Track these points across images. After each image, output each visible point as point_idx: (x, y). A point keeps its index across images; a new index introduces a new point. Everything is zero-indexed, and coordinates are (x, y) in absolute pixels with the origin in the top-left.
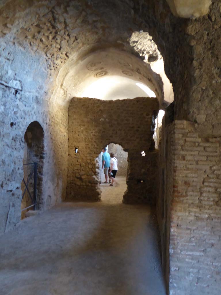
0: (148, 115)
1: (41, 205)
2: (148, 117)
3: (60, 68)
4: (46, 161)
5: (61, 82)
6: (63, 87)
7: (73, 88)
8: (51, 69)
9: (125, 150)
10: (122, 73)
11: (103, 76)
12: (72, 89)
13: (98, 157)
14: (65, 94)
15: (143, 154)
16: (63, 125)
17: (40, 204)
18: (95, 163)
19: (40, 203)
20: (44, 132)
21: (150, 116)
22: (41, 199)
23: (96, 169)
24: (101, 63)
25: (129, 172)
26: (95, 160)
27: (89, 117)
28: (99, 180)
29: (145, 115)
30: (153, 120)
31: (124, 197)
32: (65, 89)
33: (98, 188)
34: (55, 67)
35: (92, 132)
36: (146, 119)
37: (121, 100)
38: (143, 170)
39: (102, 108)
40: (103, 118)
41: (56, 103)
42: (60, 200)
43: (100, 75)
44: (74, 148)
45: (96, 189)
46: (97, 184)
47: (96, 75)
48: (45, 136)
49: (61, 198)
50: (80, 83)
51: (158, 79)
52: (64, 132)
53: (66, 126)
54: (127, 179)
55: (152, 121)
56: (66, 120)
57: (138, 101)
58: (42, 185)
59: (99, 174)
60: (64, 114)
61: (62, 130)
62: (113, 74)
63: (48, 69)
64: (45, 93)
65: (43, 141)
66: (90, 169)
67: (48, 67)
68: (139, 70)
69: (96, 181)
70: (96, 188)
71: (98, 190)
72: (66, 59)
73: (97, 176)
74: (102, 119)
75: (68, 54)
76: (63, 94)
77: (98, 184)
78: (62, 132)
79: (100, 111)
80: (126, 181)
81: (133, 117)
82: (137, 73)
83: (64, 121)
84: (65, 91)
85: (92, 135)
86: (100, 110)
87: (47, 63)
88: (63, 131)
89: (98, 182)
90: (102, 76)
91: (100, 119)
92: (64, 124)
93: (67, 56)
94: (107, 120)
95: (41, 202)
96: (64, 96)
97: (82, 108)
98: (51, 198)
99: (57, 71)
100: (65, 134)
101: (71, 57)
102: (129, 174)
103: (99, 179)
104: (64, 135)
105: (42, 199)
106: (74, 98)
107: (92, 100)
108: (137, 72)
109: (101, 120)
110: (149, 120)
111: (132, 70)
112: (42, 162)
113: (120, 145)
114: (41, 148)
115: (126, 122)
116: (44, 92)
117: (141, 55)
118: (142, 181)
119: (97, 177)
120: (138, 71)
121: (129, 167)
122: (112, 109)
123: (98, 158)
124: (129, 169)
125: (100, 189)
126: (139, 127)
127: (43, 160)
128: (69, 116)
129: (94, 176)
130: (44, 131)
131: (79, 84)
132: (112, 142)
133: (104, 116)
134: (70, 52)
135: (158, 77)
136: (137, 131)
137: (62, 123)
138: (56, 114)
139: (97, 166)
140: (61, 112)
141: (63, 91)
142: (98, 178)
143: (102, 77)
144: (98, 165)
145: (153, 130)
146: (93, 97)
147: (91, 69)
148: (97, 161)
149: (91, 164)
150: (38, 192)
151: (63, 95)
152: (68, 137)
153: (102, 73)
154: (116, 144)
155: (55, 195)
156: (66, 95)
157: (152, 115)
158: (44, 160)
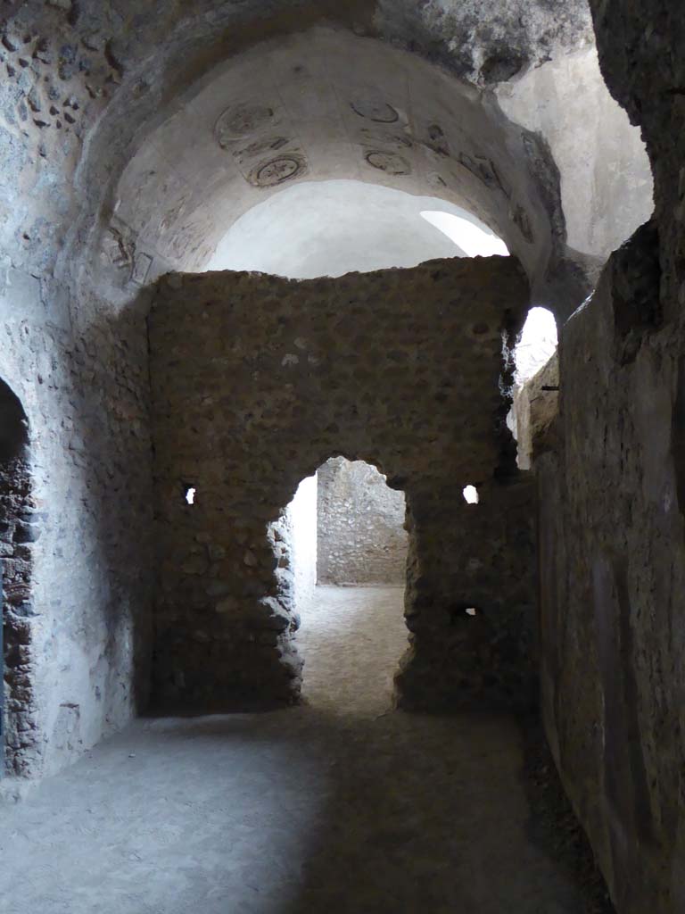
0: (481, 329)
1: (27, 754)
2: (482, 339)
3: (87, 121)
4: (43, 551)
5: (102, 197)
6: (114, 223)
7: (163, 230)
8: (40, 124)
9: (393, 483)
10: (364, 162)
11: (287, 183)
12: (157, 237)
13: (281, 518)
14: (127, 258)
15: (470, 494)
16: (123, 390)
17: (22, 751)
18: (270, 544)
19: (24, 745)
20: (27, 419)
21: (492, 334)
22: (27, 726)
23: (275, 568)
24: (277, 116)
25: (417, 576)
26: (270, 531)
27: (235, 350)
28: (289, 616)
29: (469, 330)
30: (504, 352)
31: (399, 680)
32: (126, 233)
33: (287, 650)
34: (62, 115)
35: (250, 415)
36: (477, 349)
37: (368, 275)
38: (474, 565)
39: (287, 310)
40: (295, 351)
41: (83, 294)
42: (124, 710)
43: (274, 179)
44: (179, 484)
45: (279, 655)
46: (281, 631)
47: (258, 177)
48: (33, 435)
49: (128, 699)
50: (190, 210)
51: (534, 156)
52: (131, 418)
53: (138, 395)
54: (406, 605)
55: (502, 356)
56: (137, 371)
57: (436, 276)
58: (28, 661)
59: (287, 587)
60: (124, 343)
61: (118, 410)
62: (326, 174)
63: (24, 118)
64: (23, 241)
65: (23, 458)
66: (249, 572)
67: (22, 108)
68: (441, 133)
69: (279, 617)
70: (280, 648)
71: (287, 659)
72: (109, 79)
73: (282, 599)
74: (290, 359)
75: (117, 54)
76: (115, 256)
77: (287, 631)
78: (121, 420)
79: (282, 326)
80: (405, 615)
81: (419, 343)
82: (429, 152)
83: (128, 373)
84: (124, 241)
85: (253, 425)
86: (281, 320)
87: (15, 85)
88: (125, 415)
89: (287, 622)
90: (281, 181)
91: (281, 360)
92: (131, 385)
93: (113, 62)
94: (312, 360)
95: (26, 740)
96: (121, 264)
97: (205, 315)
98: (78, 715)
99: (72, 135)
100: (137, 426)
101: (133, 69)
102: (413, 581)
103: (288, 610)
104: (132, 433)
105: (33, 726)
106: (168, 274)
107: (242, 279)
108: (430, 146)
109: (284, 363)
110: (489, 352)
111: (409, 142)
112: (26, 554)
113: (370, 461)
114: (16, 491)
115: (392, 364)
116: (16, 234)
117: (452, 45)
118: (471, 611)
119: (281, 603)
120: (436, 140)
121: (413, 553)
122: (329, 315)
123: (280, 523)
124: (414, 563)
125: (295, 652)
126: (447, 384)
127: (27, 545)
128: (149, 351)
129: (269, 600)
130: (28, 412)
131: (186, 214)
132: (335, 454)
133: (299, 343)
134: (126, 44)
135: (534, 145)
136: (441, 398)
137: (122, 380)
138: (87, 341)
139: (278, 554)
140: (114, 333)
141: (117, 244)
142: (284, 608)
143: (280, 186)
144: (284, 551)
145: (507, 390)
146: (249, 268)
147: (231, 143)
148: (276, 533)
149: (251, 549)
150: (13, 695)
151: (119, 259)
152: (151, 438)
153: (283, 169)
154: (352, 458)
155: (98, 695)
156: (130, 258)
157: (500, 330)
158: (35, 547)
